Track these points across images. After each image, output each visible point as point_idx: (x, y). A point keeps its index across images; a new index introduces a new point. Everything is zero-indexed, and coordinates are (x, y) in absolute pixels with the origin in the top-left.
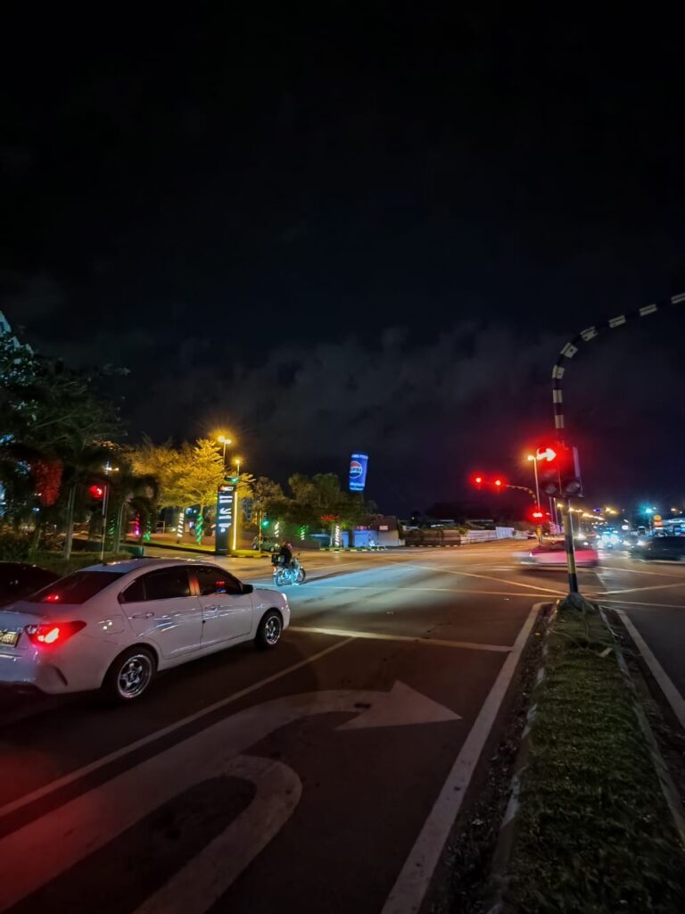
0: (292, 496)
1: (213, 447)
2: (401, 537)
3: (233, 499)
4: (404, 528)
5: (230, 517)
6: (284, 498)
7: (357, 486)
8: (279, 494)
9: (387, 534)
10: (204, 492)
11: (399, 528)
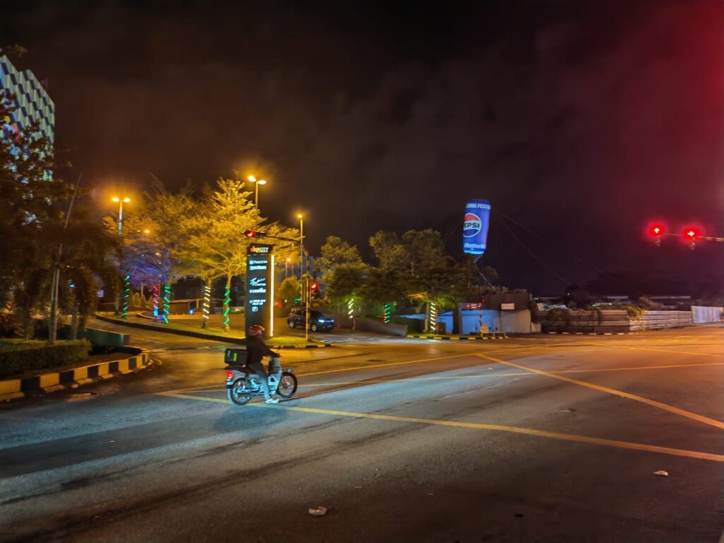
0: (374, 262)
1: (241, 191)
2: (535, 319)
3: (268, 265)
4: (540, 307)
5: (264, 291)
6: (363, 265)
7: (475, 248)
8: (355, 260)
9: (512, 316)
10: (230, 255)
11: (532, 308)
